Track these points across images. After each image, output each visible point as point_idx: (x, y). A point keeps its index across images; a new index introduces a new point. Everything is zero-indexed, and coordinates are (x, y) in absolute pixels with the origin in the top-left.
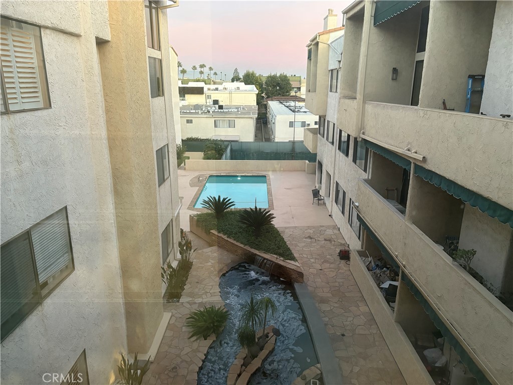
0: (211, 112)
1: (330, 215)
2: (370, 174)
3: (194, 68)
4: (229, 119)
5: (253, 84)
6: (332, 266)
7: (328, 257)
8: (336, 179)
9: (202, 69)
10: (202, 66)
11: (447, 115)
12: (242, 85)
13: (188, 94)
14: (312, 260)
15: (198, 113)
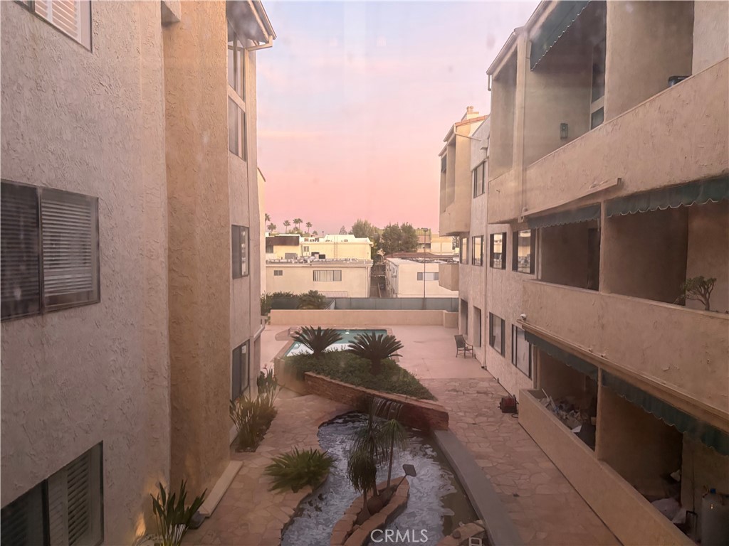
0: (309, 262)
1: (483, 367)
2: (540, 272)
3: (287, 223)
4: (333, 269)
5: (366, 237)
6: (491, 419)
7: (484, 410)
8: (490, 310)
9: (298, 225)
10: (297, 221)
11: (648, 104)
12: (351, 238)
13: (278, 244)
14: (461, 414)
15: (291, 263)
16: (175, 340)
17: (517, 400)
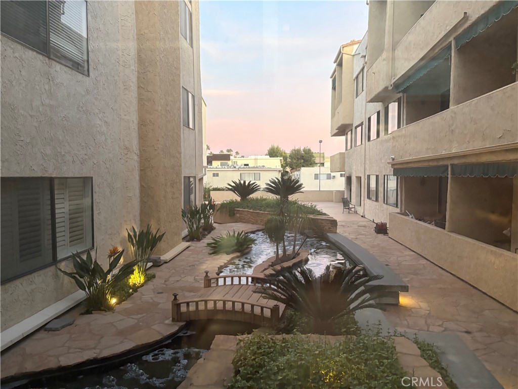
0: (237, 168)
1: (362, 216)
4: (254, 172)
5: (278, 157)
6: (368, 236)
7: (363, 232)
8: (367, 174)
9: (229, 152)
12: (267, 158)
13: (216, 160)
15: (225, 168)
16: (142, 138)
17: (388, 226)
